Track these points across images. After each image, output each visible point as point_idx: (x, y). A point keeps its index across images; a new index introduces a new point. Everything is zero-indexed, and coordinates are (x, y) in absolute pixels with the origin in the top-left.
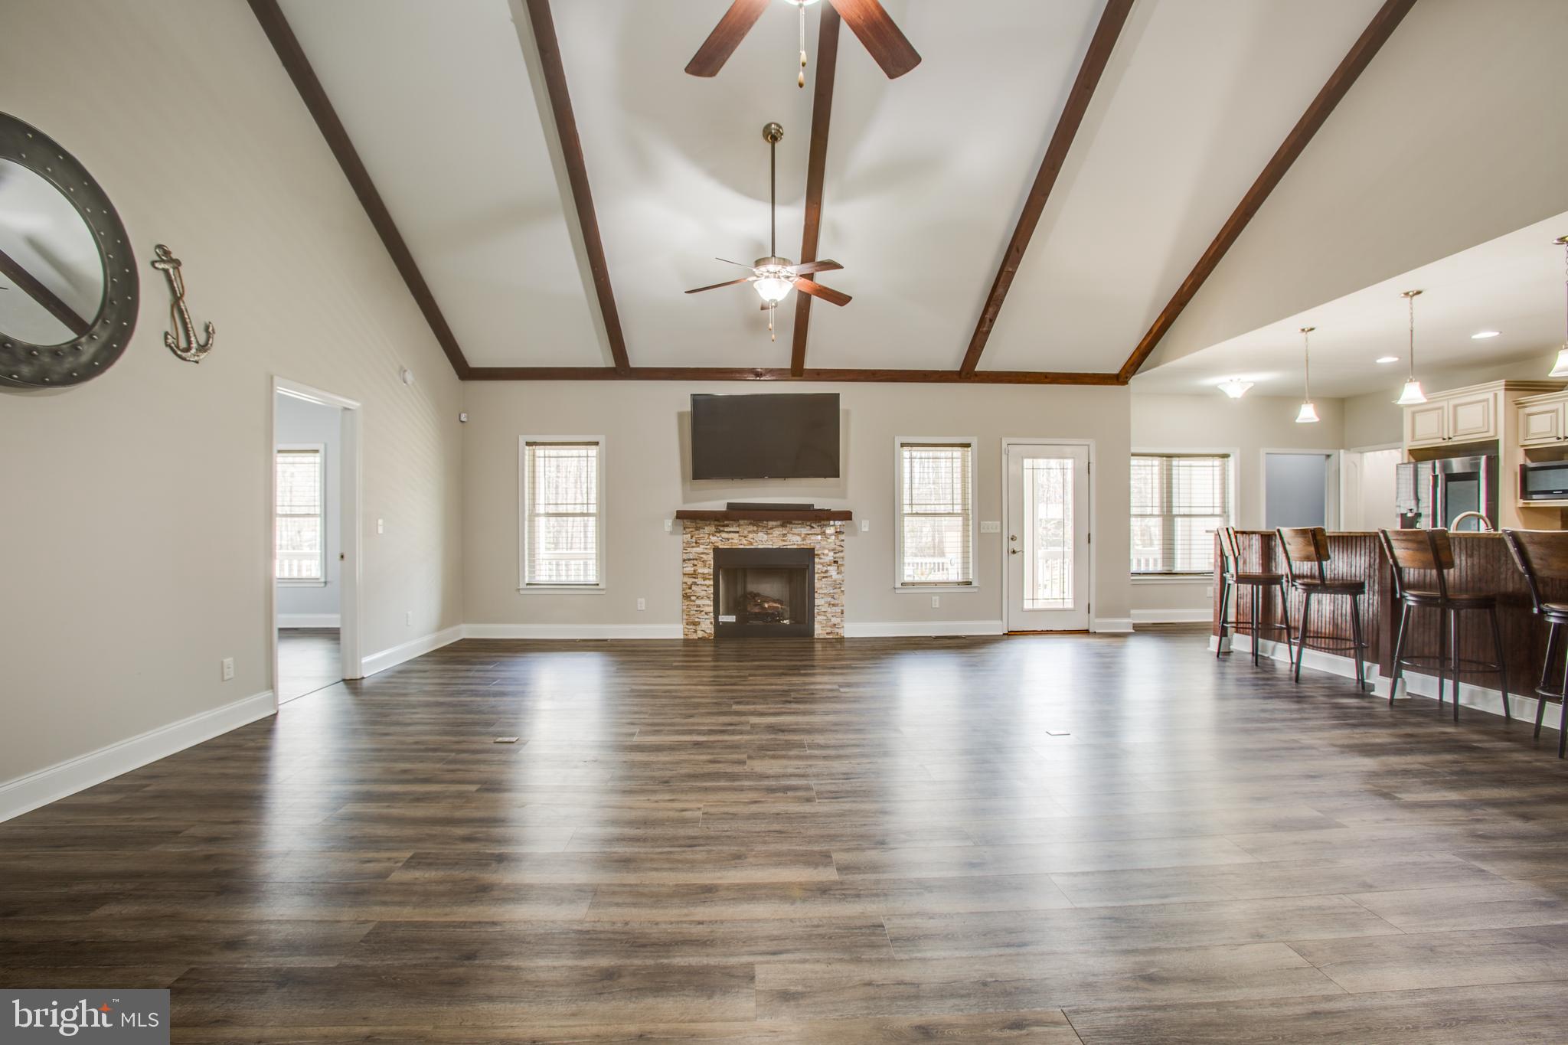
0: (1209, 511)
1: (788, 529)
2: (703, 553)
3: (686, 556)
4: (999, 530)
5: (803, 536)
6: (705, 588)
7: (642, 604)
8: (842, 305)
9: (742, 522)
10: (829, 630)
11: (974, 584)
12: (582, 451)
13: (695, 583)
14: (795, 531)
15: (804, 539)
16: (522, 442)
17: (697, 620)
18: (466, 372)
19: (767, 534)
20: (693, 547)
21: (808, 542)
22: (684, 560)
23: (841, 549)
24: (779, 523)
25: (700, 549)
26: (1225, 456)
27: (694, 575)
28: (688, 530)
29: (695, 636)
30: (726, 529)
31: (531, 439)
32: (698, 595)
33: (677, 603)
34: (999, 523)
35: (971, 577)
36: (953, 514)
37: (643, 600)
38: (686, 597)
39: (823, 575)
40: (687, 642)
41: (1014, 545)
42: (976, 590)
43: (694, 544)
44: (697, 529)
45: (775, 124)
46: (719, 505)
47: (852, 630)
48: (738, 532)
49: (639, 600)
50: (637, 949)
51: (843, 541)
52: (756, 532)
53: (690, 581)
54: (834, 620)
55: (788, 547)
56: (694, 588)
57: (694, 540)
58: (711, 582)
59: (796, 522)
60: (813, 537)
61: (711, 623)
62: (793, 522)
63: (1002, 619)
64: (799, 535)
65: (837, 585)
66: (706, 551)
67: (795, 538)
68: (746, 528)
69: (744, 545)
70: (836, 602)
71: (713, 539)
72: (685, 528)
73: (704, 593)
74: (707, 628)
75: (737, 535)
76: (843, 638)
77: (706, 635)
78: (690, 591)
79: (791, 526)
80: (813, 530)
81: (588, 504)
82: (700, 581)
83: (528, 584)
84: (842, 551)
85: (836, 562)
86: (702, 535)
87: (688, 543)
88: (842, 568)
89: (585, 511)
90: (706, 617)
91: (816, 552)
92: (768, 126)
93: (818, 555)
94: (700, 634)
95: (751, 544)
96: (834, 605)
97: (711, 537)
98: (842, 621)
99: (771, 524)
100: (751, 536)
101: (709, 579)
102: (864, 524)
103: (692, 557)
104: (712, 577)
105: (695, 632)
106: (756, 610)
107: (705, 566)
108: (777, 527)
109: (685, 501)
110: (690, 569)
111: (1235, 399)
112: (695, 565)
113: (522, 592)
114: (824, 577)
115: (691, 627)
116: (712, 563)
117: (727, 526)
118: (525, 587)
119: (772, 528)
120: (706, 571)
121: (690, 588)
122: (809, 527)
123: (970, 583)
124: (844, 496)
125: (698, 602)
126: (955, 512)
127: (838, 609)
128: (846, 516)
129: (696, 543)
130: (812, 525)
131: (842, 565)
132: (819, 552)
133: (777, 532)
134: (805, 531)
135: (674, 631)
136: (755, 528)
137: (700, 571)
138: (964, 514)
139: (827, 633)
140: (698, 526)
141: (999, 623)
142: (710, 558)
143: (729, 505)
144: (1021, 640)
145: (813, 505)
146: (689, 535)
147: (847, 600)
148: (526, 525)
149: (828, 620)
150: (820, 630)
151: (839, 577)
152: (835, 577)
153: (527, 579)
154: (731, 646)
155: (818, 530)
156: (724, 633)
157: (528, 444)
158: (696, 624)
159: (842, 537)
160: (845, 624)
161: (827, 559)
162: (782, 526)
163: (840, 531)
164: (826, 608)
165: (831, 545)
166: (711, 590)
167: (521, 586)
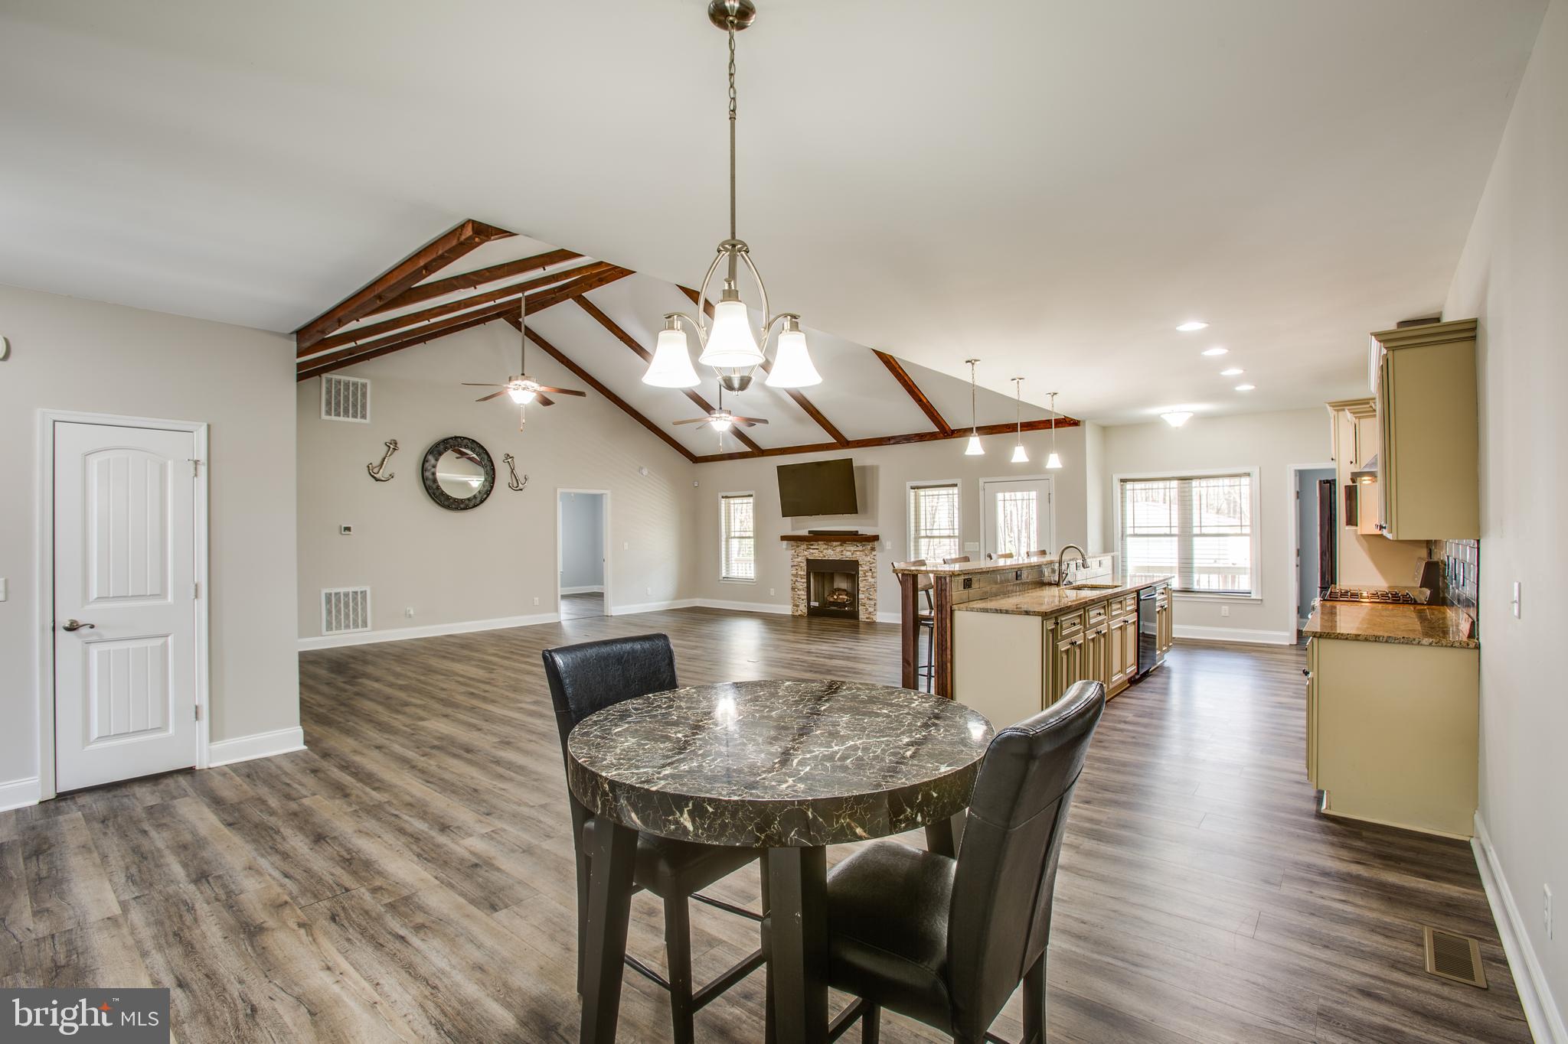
1: (844, 547)
3: (793, 564)
4: (976, 549)
5: (852, 552)
6: (802, 584)
7: (772, 592)
9: (820, 542)
10: (867, 616)
12: (745, 500)
13: (797, 580)
14: (848, 548)
15: (852, 554)
16: (720, 496)
17: (798, 603)
18: (696, 459)
19: (833, 550)
20: (796, 558)
21: (855, 556)
22: (792, 567)
23: (873, 561)
24: (839, 543)
25: (799, 559)
27: (796, 575)
28: (793, 547)
29: (797, 614)
30: (812, 547)
31: (725, 494)
32: (799, 588)
33: (789, 593)
34: (977, 544)
37: (773, 590)
38: (793, 589)
39: (863, 578)
40: (793, 616)
43: (796, 556)
44: (798, 547)
46: (804, 532)
47: (880, 616)
48: (818, 549)
51: (875, 555)
52: (827, 549)
53: (794, 579)
54: (870, 609)
55: (845, 558)
56: (796, 583)
57: (796, 554)
58: (805, 580)
59: (849, 543)
60: (858, 553)
61: (805, 606)
62: (847, 542)
64: (850, 551)
65: (873, 586)
66: (802, 561)
67: (848, 553)
68: (821, 545)
69: (822, 557)
70: (871, 597)
71: (806, 553)
72: (791, 546)
73: (801, 587)
74: (803, 609)
75: (817, 551)
76: (875, 622)
77: (802, 613)
78: (795, 585)
79: (846, 545)
80: (858, 548)
81: (749, 531)
82: (799, 579)
83: (724, 578)
84: (874, 563)
85: (871, 570)
86: (800, 551)
87: (794, 555)
88: (875, 574)
89: (748, 535)
90: (802, 602)
91: (859, 563)
93: (861, 565)
94: (800, 613)
95: (825, 556)
96: (870, 599)
97: (804, 552)
98: (875, 610)
99: (835, 544)
100: (825, 551)
101: (804, 578)
102: (887, 543)
103: (795, 564)
104: (806, 577)
105: (797, 611)
106: (832, 600)
107: (802, 570)
108: (838, 546)
109: (793, 530)
110: (794, 572)
112: (797, 569)
113: (721, 582)
114: (864, 580)
115: (795, 607)
116: (806, 568)
117: (812, 545)
118: (722, 579)
119: (835, 547)
120: (802, 573)
122: (855, 546)
124: (876, 525)
125: (799, 592)
126: (954, 535)
127: (872, 602)
128: (876, 538)
129: (798, 556)
130: (857, 545)
131: (874, 572)
132: (861, 563)
133: (839, 549)
134: (853, 549)
135: (787, 610)
136: (827, 547)
137: (799, 573)
139: (867, 618)
140: (798, 544)
142: (804, 565)
143: (810, 532)
145: (857, 532)
146: (794, 551)
147: (878, 596)
148: (723, 543)
149: (867, 609)
150: (863, 616)
151: (873, 580)
152: (871, 580)
153: (724, 575)
154: (816, 620)
155: (860, 548)
156: (812, 613)
157: (723, 497)
158: (798, 606)
159: (874, 553)
160: (878, 613)
161: (866, 568)
162: (841, 545)
163: (873, 549)
164: (865, 601)
165: (868, 559)
166: (805, 585)
167: (720, 579)
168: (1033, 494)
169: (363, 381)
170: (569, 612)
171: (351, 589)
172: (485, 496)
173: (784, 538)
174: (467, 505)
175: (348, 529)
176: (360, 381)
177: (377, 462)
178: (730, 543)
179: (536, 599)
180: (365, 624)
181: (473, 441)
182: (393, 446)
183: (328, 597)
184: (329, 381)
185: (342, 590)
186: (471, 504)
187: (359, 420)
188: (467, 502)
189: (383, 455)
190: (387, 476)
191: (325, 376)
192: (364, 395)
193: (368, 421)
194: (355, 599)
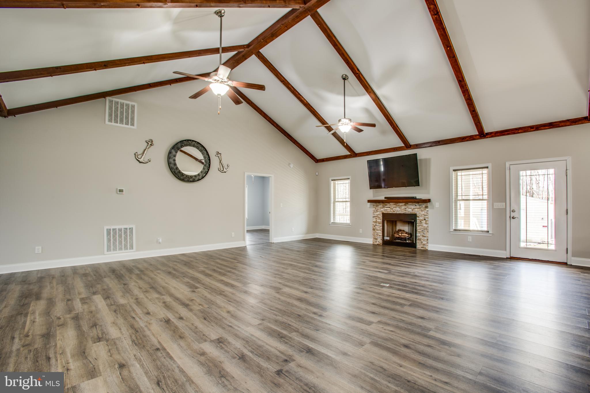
1: (407, 206)
2: (379, 215)
3: (374, 216)
4: (504, 207)
5: (412, 209)
6: (379, 227)
7: (361, 231)
9: (391, 203)
10: (422, 246)
11: (490, 232)
12: (345, 181)
14: (410, 207)
15: (412, 210)
16: (330, 180)
17: (377, 238)
18: (317, 161)
19: (400, 208)
20: (376, 212)
21: (414, 211)
22: (373, 217)
23: (427, 214)
24: (404, 204)
25: (378, 213)
27: (376, 222)
28: (374, 207)
29: (376, 243)
30: (386, 206)
32: (377, 229)
33: (371, 232)
34: (504, 204)
35: (491, 229)
36: (482, 199)
37: (361, 230)
38: (374, 230)
39: (420, 224)
40: (374, 245)
41: (513, 214)
42: (491, 235)
43: (376, 211)
44: (377, 206)
46: (382, 198)
47: (432, 247)
48: (390, 207)
49: (360, 230)
50: (359, 345)
51: (428, 211)
52: (396, 207)
53: (375, 224)
54: (424, 242)
55: (407, 213)
56: (376, 226)
57: (376, 210)
58: (381, 225)
59: (410, 203)
60: (416, 210)
61: (381, 239)
62: (409, 203)
63: (506, 250)
64: (411, 208)
65: (426, 229)
66: (380, 214)
67: (410, 209)
68: (392, 205)
69: (392, 212)
71: (382, 210)
72: (373, 206)
73: (379, 229)
74: (380, 241)
75: (389, 208)
76: (427, 250)
77: (379, 243)
78: (375, 228)
79: (408, 205)
80: (416, 206)
81: (347, 198)
82: (377, 224)
83: (332, 223)
84: (427, 215)
85: (425, 219)
86: (378, 208)
87: (374, 211)
88: (428, 222)
89: (347, 201)
90: (379, 237)
91: (417, 215)
93: (418, 216)
94: (378, 243)
95: (394, 212)
96: (424, 236)
97: (381, 209)
98: (427, 243)
99: (401, 204)
100: (394, 209)
101: (381, 224)
102: (436, 204)
103: (375, 216)
105: (376, 242)
106: (397, 236)
107: (379, 219)
108: (403, 205)
109: (374, 197)
110: (375, 220)
112: (376, 219)
113: (331, 225)
114: (420, 225)
115: (375, 240)
116: (382, 218)
117: (386, 205)
118: (331, 223)
119: (401, 206)
120: (380, 221)
121: (375, 227)
122: (414, 206)
123: (488, 232)
124: (429, 193)
125: (377, 232)
126: (484, 198)
127: (426, 238)
128: (429, 201)
129: (377, 211)
130: (416, 205)
131: (427, 221)
132: (419, 215)
133: (403, 207)
134: (413, 207)
135: (370, 241)
136: (395, 206)
137: (378, 221)
138: (488, 199)
139: (422, 247)
140: (377, 205)
141: (505, 252)
142: (381, 216)
143: (385, 198)
145: (416, 197)
146: (375, 208)
147: (429, 235)
148: (332, 205)
149: (422, 242)
150: (419, 246)
151: (426, 225)
152: (425, 225)
153: (332, 221)
154: (388, 248)
155: (418, 207)
156: (385, 243)
157: (332, 180)
158: (376, 239)
159: (427, 209)
160: (429, 245)
161: (421, 218)
162: (405, 205)
163: (426, 207)
164: (421, 237)
165: (423, 213)
166: (381, 227)
167: (330, 223)
168: (552, 171)
169: (133, 103)
170: (251, 240)
171: (123, 227)
172: (205, 174)
173: (369, 201)
174: (194, 179)
175: (121, 191)
176: (130, 103)
177: (140, 152)
178: (335, 204)
179: (233, 233)
180: (132, 247)
181: (198, 143)
182: (150, 143)
183: (109, 231)
184: (111, 102)
185: (117, 227)
186: (196, 179)
187: (129, 126)
188: (194, 177)
189: (144, 148)
190: (146, 160)
191: (108, 98)
192: (133, 112)
193: (135, 127)
194: (125, 233)
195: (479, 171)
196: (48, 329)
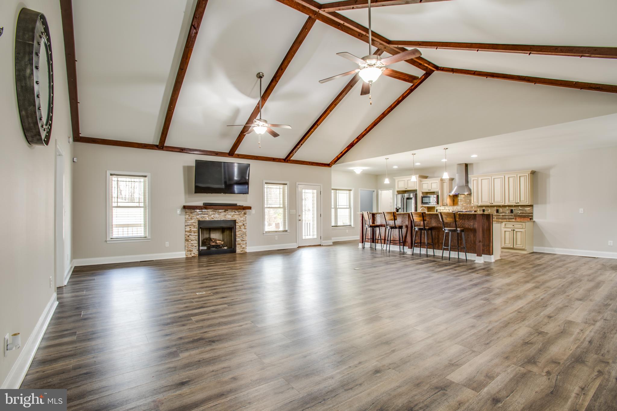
0: (346, 207)
1: (226, 213)
2: (194, 223)
3: (186, 224)
4: (295, 213)
5: (232, 215)
6: (194, 236)
7: (167, 244)
8: (275, 137)
9: (209, 210)
10: (242, 250)
11: (288, 231)
13: (190, 235)
14: (229, 213)
15: (232, 217)
16: (108, 174)
17: (191, 249)
19: (219, 215)
20: (190, 220)
21: (234, 217)
22: (186, 226)
23: (245, 220)
24: (223, 211)
25: (193, 221)
26: (351, 190)
27: (190, 231)
28: (187, 213)
29: (190, 256)
31: (113, 172)
32: (192, 239)
33: (183, 243)
34: (295, 210)
35: (287, 229)
36: (280, 207)
37: (168, 242)
38: (187, 240)
39: (239, 230)
40: (187, 258)
41: (300, 218)
42: (289, 233)
43: (190, 219)
45: (261, 73)
46: (200, 204)
47: (249, 249)
48: (208, 214)
49: (166, 243)
51: (246, 217)
53: (188, 234)
54: (243, 246)
55: (227, 220)
56: (190, 236)
57: (190, 217)
58: (197, 234)
59: (230, 210)
60: (236, 216)
61: (197, 250)
62: (229, 210)
63: (296, 243)
64: (231, 215)
65: (245, 233)
66: (195, 222)
67: (229, 216)
68: (210, 212)
69: (210, 219)
70: (244, 239)
72: (186, 213)
73: (194, 239)
74: (195, 252)
75: (207, 215)
76: (247, 252)
77: (195, 255)
78: (189, 238)
79: (228, 212)
80: (236, 213)
81: (139, 202)
82: (192, 234)
83: (111, 239)
84: (246, 221)
85: (244, 225)
86: (193, 216)
87: (188, 218)
88: (246, 227)
89: (138, 206)
90: (195, 248)
91: (237, 221)
92: (259, 73)
93: (237, 222)
94: (193, 255)
95: (213, 219)
96: (243, 241)
97: (197, 216)
98: (246, 246)
99: (220, 211)
100: (213, 215)
101: (196, 233)
102: (254, 210)
103: (189, 224)
104: (197, 232)
105: (191, 254)
106: (214, 244)
107: (195, 228)
108: (222, 212)
109: (186, 202)
110: (188, 229)
111: (358, 174)
112: (190, 227)
113: (110, 242)
114: (240, 230)
115: (189, 252)
116: (197, 226)
117: (204, 212)
119: (221, 213)
120: (195, 229)
121: (188, 237)
122: (234, 212)
123: (287, 231)
124: (246, 201)
125: (192, 242)
126: (281, 207)
127: (245, 242)
128: (250, 208)
129: (191, 218)
130: (235, 211)
131: (246, 226)
132: (238, 221)
133: (223, 214)
134: (233, 213)
135: (181, 254)
136: (214, 213)
137: (193, 230)
138: (284, 207)
140: (192, 212)
141: (296, 244)
142: (197, 224)
143: (204, 204)
144: (302, 249)
145: (237, 204)
146: (188, 216)
147: (247, 238)
148: (110, 212)
149: (241, 246)
150: (238, 250)
151: (245, 230)
152: (244, 230)
154: (204, 259)
155: (237, 213)
156: (201, 254)
158: (191, 251)
159: (246, 216)
160: (247, 247)
161: (240, 224)
162: (224, 212)
163: (245, 214)
164: (240, 242)
165: (242, 219)
166: (197, 237)
167: (108, 239)
168: (315, 191)
195: (278, 186)
196: (573, 367)
